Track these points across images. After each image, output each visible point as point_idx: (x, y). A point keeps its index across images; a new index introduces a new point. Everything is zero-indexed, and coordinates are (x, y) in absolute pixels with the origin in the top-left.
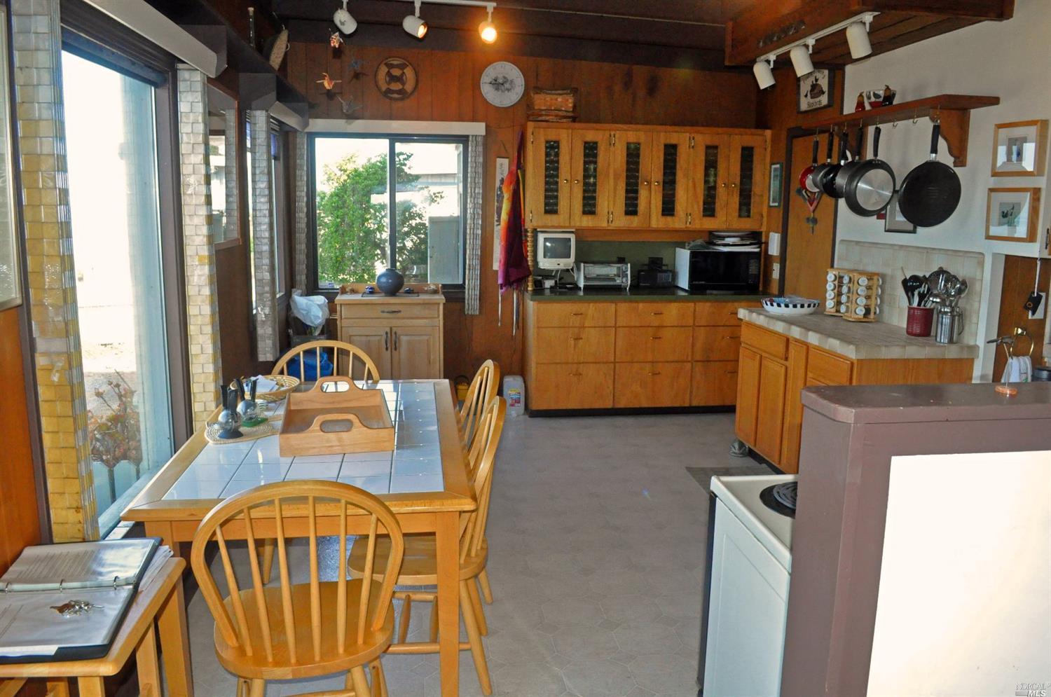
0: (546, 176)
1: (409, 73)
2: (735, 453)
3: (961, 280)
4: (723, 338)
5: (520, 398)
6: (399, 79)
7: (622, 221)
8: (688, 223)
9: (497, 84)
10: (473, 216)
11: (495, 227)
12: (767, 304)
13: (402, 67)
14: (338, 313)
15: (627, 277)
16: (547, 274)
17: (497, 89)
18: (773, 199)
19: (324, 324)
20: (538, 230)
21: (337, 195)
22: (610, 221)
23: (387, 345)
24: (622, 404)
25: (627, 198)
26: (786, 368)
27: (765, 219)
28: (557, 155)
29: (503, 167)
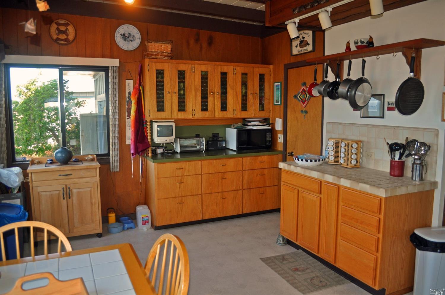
0: (157, 90)
1: (71, 29)
2: (280, 243)
3: (428, 145)
4: (257, 175)
5: (148, 220)
6: (65, 32)
7: (200, 115)
8: (234, 115)
9: (125, 37)
10: (113, 113)
11: (126, 119)
12: (296, 160)
13: (66, 25)
14: (30, 179)
15: (203, 145)
16: (158, 146)
17: (125, 40)
18: (276, 101)
19: (20, 185)
20: (153, 121)
21: (25, 103)
22: (193, 115)
23: (63, 195)
24: (207, 217)
25: (202, 102)
26: (321, 198)
27: (271, 111)
28: (163, 78)
29: (130, 85)
